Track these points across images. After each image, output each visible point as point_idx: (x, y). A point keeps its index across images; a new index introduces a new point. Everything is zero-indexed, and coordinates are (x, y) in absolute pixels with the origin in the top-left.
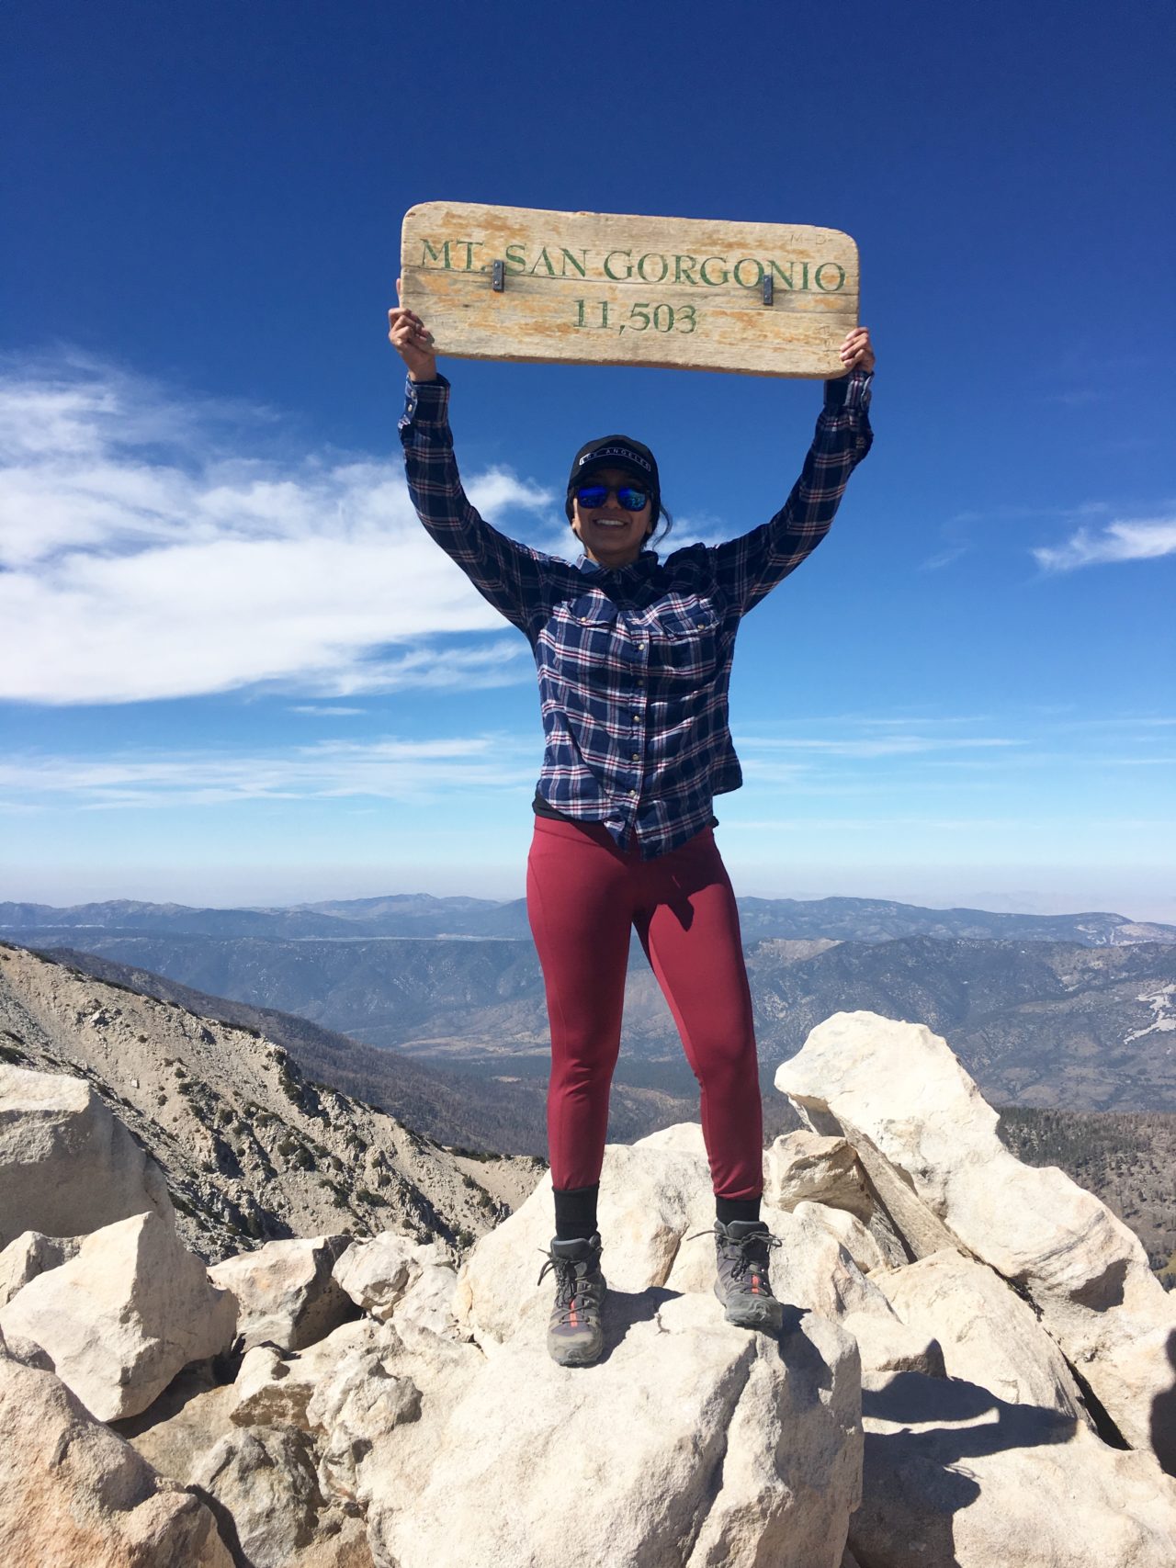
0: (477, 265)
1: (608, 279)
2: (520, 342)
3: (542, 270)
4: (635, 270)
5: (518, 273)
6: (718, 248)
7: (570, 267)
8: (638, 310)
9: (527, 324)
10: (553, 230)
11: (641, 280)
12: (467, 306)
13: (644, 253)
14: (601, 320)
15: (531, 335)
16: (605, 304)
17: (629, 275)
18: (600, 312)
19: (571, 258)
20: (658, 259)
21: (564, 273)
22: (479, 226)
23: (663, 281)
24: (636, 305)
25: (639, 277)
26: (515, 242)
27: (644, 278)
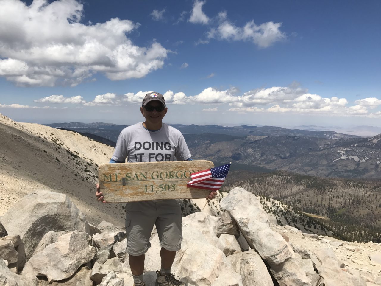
0: (118, 179)
1: (153, 179)
2: (131, 198)
3: (136, 179)
4: (159, 176)
5: (130, 180)
6: (180, 169)
7: (143, 177)
8: (160, 186)
9: (132, 193)
10: (138, 168)
11: (161, 179)
12: (116, 190)
13: (161, 172)
14: (151, 190)
15: (133, 195)
16: (152, 186)
17: (158, 178)
18: (151, 188)
19: (143, 175)
20: (165, 173)
21: (141, 179)
22: (119, 169)
23: (166, 179)
24: (160, 185)
25: (160, 178)
26: (128, 172)
27: (161, 178)
